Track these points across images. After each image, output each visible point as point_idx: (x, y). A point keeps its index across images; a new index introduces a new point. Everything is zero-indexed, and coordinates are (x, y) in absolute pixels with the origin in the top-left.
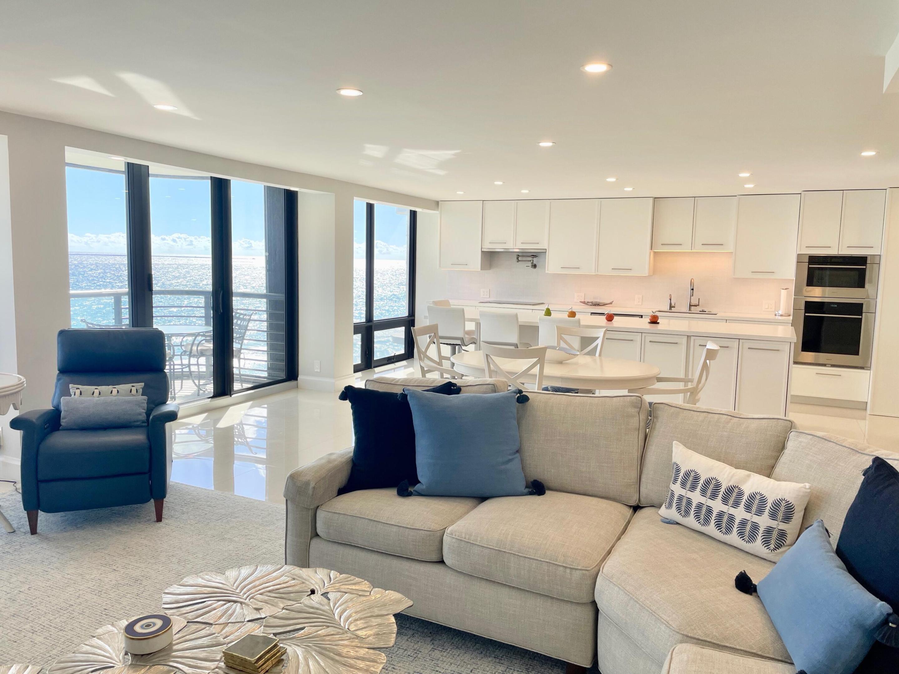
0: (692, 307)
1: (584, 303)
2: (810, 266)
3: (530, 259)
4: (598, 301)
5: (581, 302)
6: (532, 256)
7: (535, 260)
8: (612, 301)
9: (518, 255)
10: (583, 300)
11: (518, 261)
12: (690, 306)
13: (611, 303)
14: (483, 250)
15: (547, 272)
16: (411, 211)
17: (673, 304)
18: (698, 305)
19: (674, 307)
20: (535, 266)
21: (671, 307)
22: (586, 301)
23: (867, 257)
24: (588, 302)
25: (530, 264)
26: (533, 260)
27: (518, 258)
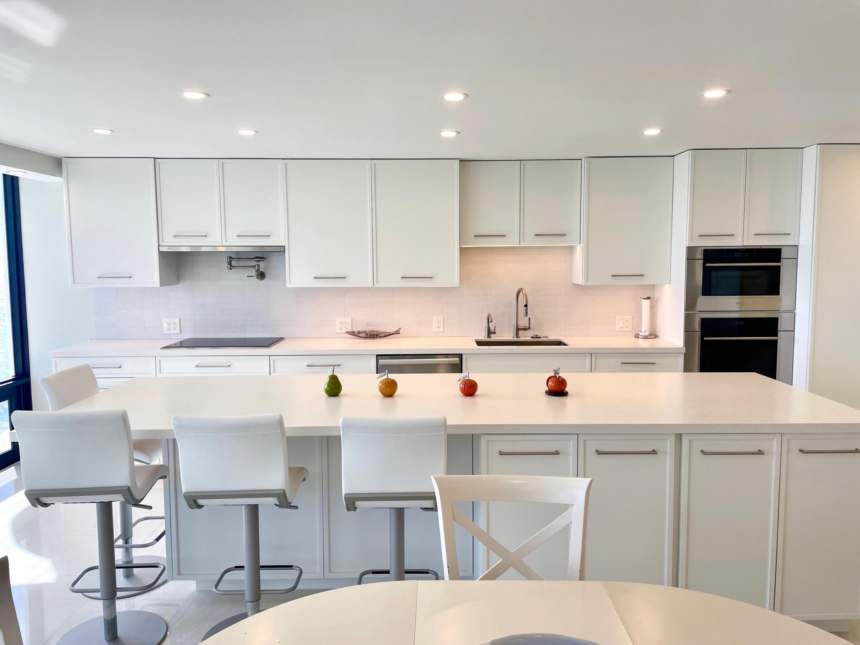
0: (521, 332)
1: (352, 333)
2: (708, 265)
3: (254, 263)
4: (375, 328)
5: (348, 333)
6: (257, 258)
7: (262, 264)
8: (398, 328)
9: (231, 258)
10: (349, 330)
11: (231, 267)
12: (518, 329)
13: (397, 332)
14: (162, 249)
15: (288, 285)
16: (4, 175)
17: (492, 329)
18: (529, 328)
19: (495, 333)
20: (261, 276)
21: (490, 333)
22: (356, 330)
23: (780, 250)
24: (359, 332)
25: (253, 272)
26: (259, 265)
27: (230, 263)
